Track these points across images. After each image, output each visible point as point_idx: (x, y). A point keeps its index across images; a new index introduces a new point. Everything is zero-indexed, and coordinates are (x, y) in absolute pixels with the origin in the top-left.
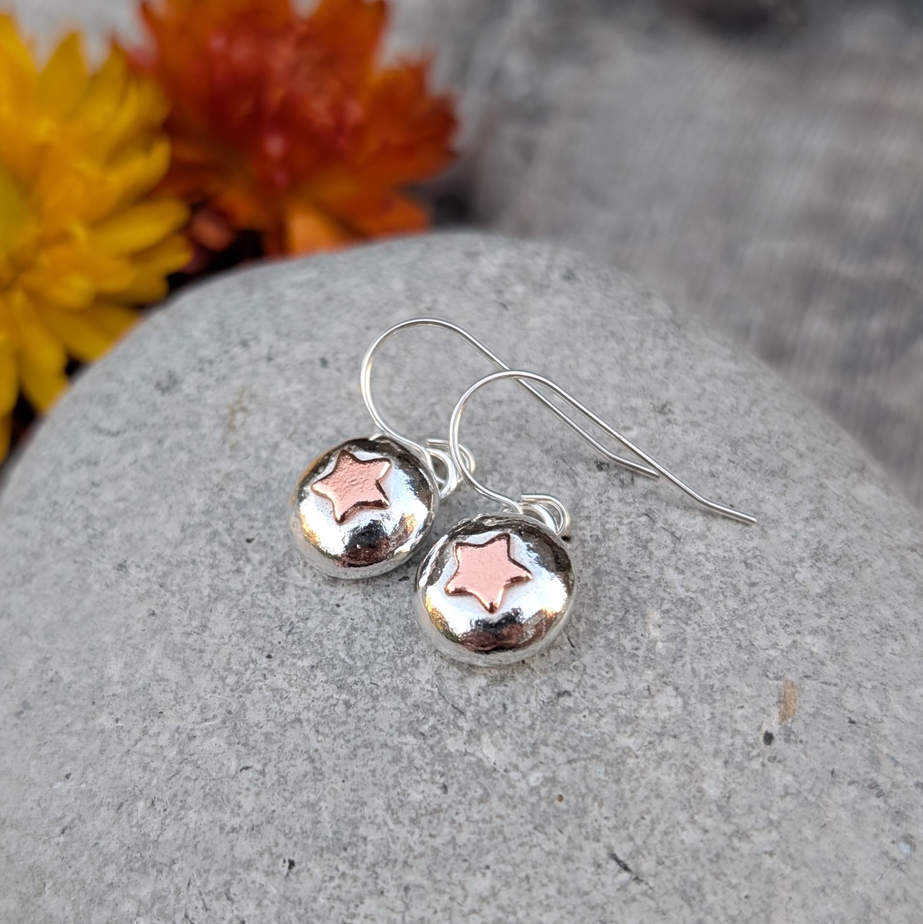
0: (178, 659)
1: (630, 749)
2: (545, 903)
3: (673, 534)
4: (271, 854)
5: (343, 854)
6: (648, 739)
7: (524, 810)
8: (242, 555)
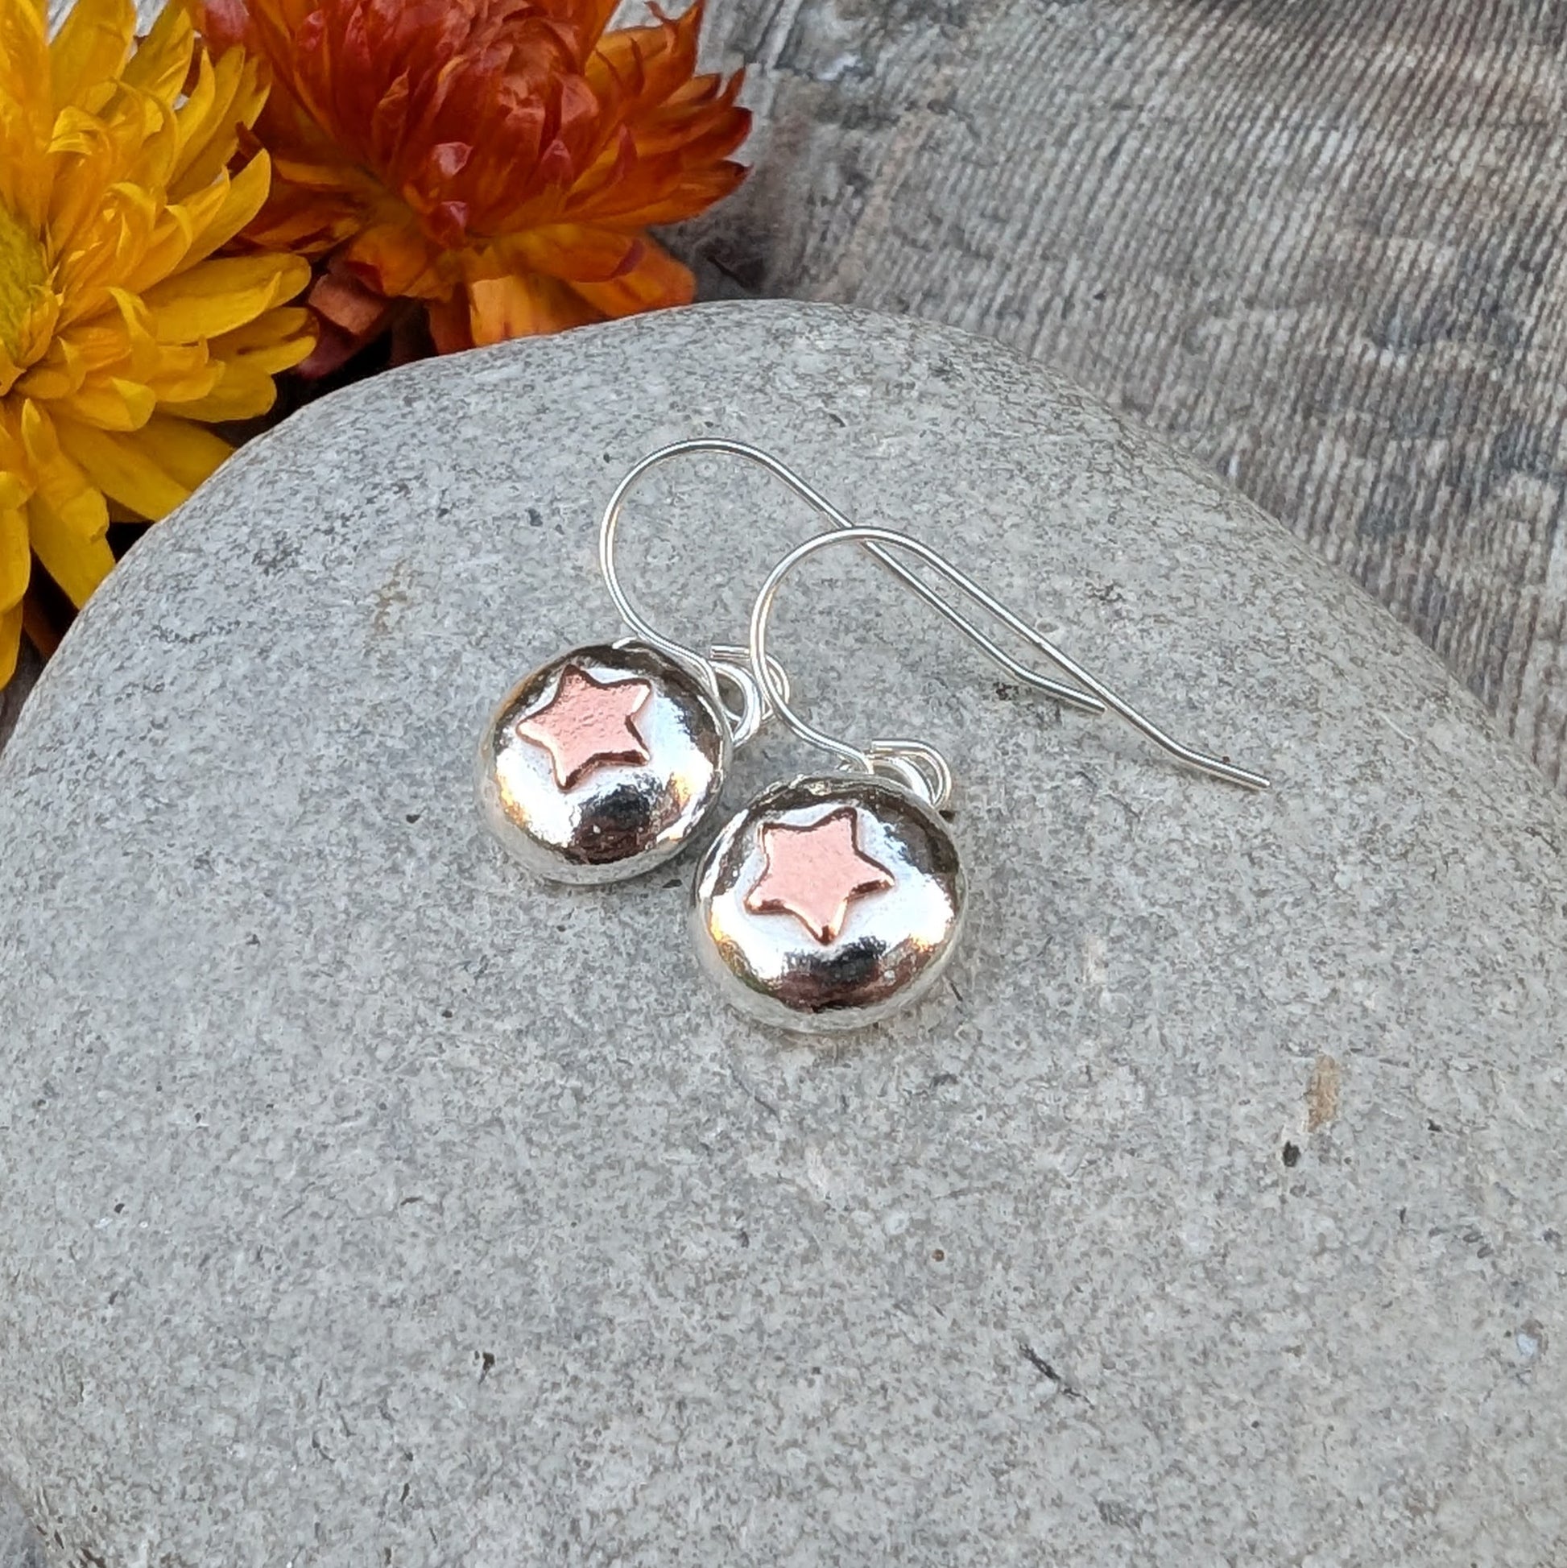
0: (297, 1016)
1: (1056, 1174)
2: (913, 1431)
3: (1127, 807)
4: (455, 1343)
5: (575, 1345)
6: (1087, 1156)
7: (877, 1275)
8: (400, 842)
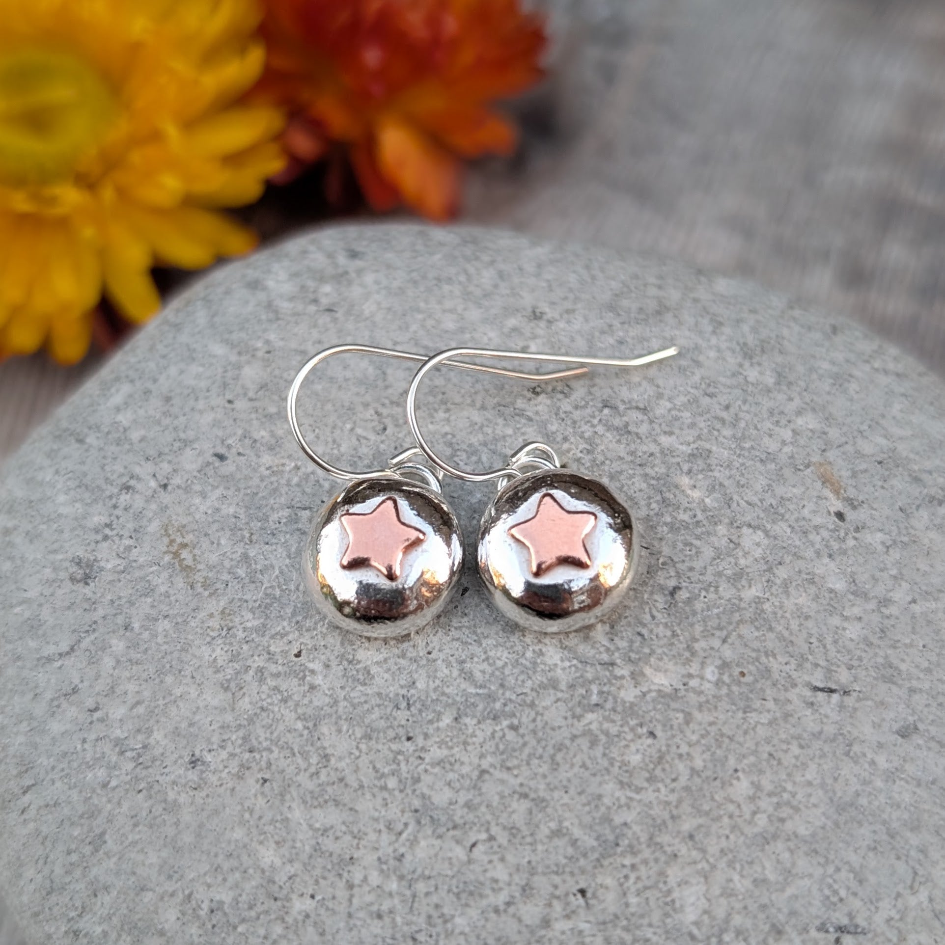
1: (758, 597)
2: (799, 764)
3: (637, 408)
4: (558, 898)
5: (619, 850)
6: (764, 579)
7: (724, 705)
